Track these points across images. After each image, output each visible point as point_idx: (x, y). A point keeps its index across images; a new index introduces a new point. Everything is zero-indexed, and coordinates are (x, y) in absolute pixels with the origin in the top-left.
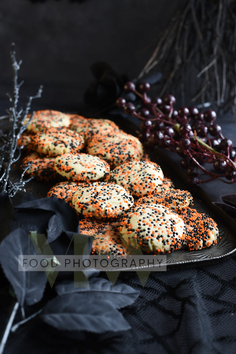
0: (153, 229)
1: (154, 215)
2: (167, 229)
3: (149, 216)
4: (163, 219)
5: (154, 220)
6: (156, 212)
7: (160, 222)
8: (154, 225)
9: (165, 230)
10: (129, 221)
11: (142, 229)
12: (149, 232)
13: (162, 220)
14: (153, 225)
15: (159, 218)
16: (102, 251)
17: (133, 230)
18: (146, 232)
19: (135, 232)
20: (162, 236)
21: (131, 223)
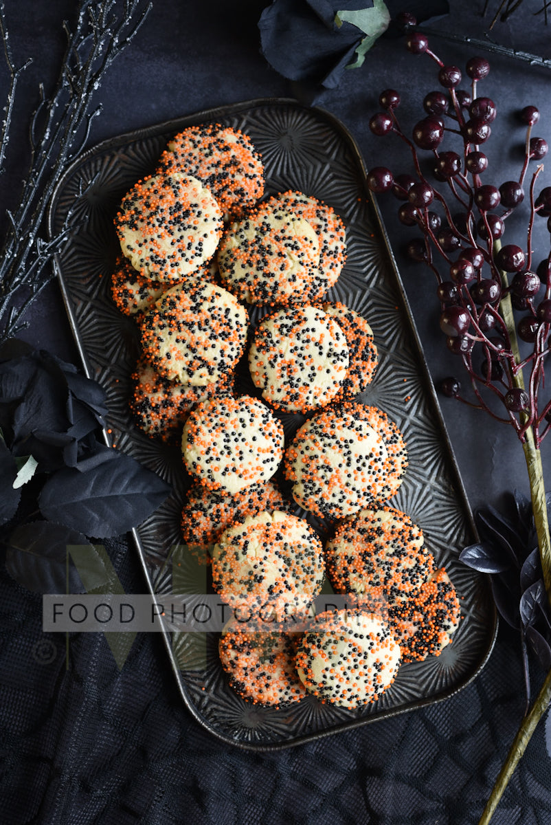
0: (344, 686)
1: (350, 657)
2: (367, 684)
3: (341, 659)
4: (363, 666)
5: (349, 668)
6: (354, 650)
7: (357, 673)
8: (348, 679)
9: (364, 685)
10: (310, 662)
11: (328, 685)
12: (337, 692)
13: (361, 668)
14: (345, 677)
15: (357, 663)
16: (268, 703)
17: (315, 683)
18: (333, 692)
19: (317, 686)
20: (356, 696)
21: (312, 669)
